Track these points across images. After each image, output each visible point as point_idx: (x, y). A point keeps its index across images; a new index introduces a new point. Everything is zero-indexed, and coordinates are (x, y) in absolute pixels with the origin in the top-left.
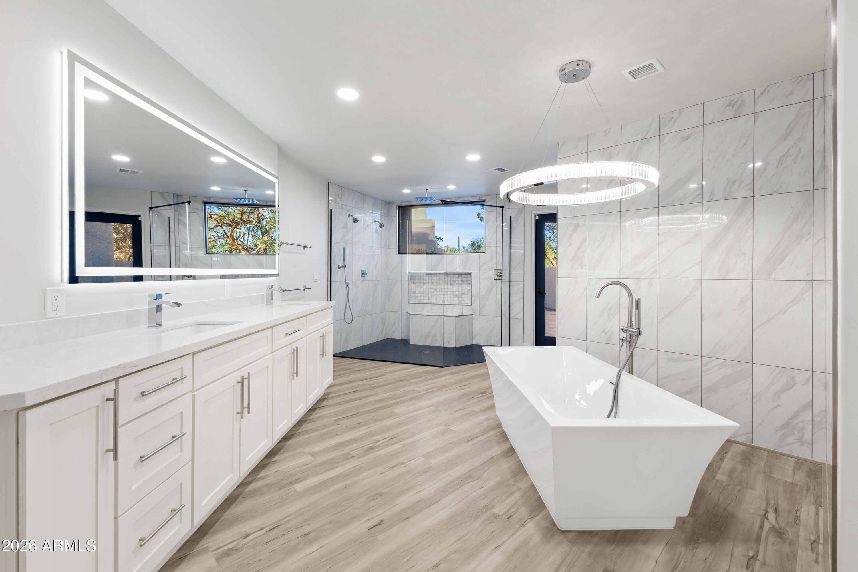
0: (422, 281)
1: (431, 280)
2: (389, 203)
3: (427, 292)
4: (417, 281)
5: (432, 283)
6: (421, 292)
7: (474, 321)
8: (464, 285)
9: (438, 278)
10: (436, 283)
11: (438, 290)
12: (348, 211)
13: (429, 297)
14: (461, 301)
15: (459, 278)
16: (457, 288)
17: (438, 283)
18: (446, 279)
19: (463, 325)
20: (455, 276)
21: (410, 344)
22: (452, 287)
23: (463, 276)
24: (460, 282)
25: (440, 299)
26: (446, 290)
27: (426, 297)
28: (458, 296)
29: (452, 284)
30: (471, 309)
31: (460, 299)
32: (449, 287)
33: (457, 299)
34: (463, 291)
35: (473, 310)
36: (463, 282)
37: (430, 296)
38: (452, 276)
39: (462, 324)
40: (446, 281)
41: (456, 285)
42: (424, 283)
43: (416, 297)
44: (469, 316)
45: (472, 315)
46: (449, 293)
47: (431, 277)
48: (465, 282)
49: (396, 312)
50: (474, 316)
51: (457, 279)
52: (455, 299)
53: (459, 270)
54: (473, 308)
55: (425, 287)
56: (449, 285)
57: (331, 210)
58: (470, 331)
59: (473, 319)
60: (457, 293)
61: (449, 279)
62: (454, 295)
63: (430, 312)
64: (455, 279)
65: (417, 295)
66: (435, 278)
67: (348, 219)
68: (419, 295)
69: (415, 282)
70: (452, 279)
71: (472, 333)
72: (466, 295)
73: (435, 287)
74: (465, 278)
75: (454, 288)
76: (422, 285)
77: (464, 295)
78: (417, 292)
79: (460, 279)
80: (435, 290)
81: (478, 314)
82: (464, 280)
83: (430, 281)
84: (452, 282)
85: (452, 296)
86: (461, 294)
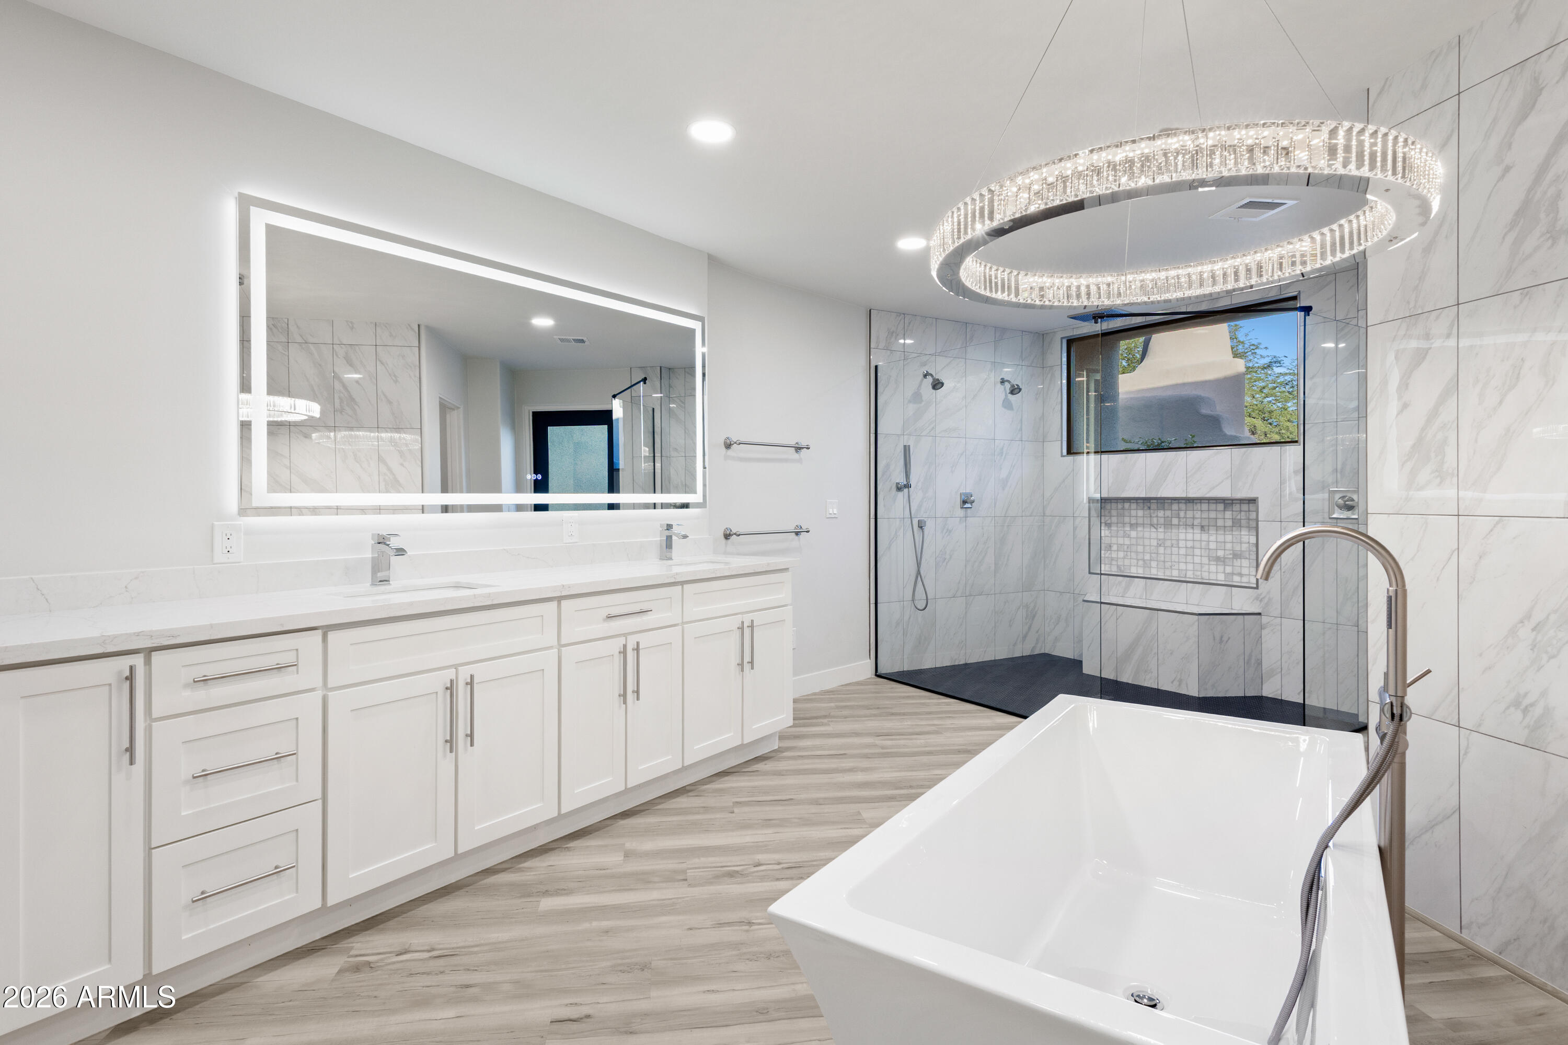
0: (1127, 519)
1: (1151, 517)
2: (1045, 335)
3: (1140, 549)
4: (1114, 519)
5: (1152, 525)
6: (1126, 547)
7: (1264, 632)
8: (1238, 533)
9: (1168, 513)
10: (1163, 526)
11: (1168, 543)
12: (924, 364)
13: (1144, 560)
14: (1233, 574)
15: (1227, 512)
16: (1221, 538)
17: (1168, 525)
18: (1190, 514)
19: (1225, 639)
20: (1213, 506)
21: (1084, 671)
22: (1205, 537)
23: (1236, 507)
24: (1229, 523)
25: (1173, 568)
26: (1190, 544)
27: (1138, 560)
28: (1224, 561)
29: (1206, 528)
30: (1257, 598)
31: (1229, 569)
32: (1197, 537)
33: (1221, 568)
34: (1237, 548)
35: (1261, 601)
36: (1236, 524)
37: (1147, 557)
38: (1205, 506)
39: (1222, 637)
40: (1189, 522)
41: (1217, 530)
42: (1131, 525)
43: (1112, 559)
44: (1246, 617)
45: (1259, 614)
46: (1197, 552)
47: (1149, 511)
48: (1244, 522)
49: (1061, 593)
50: (1264, 619)
51: (1220, 515)
52: (1213, 568)
53: (1224, 492)
54: (1261, 597)
55: (1133, 534)
56: (1197, 530)
57: (876, 367)
58: (1249, 659)
59: (1262, 627)
60: (1220, 553)
61: (1198, 514)
62: (1211, 559)
63: (1144, 597)
64: (1213, 515)
65: (1114, 555)
66: (1161, 513)
67: (922, 381)
68: (1121, 554)
69: (1109, 522)
70: (1205, 515)
71: (1259, 663)
72: (1247, 558)
73: (1161, 536)
74: (1243, 513)
75: (1213, 538)
76: (1127, 528)
77: (1239, 560)
78: (1115, 547)
79: (1228, 514)
80: (1160, 542)
81: (1277, 613)
82: (1239, 517)
83: (1147, 521)
84: (1205, 523)
85: (1205, 560)
86: (1231, 556)
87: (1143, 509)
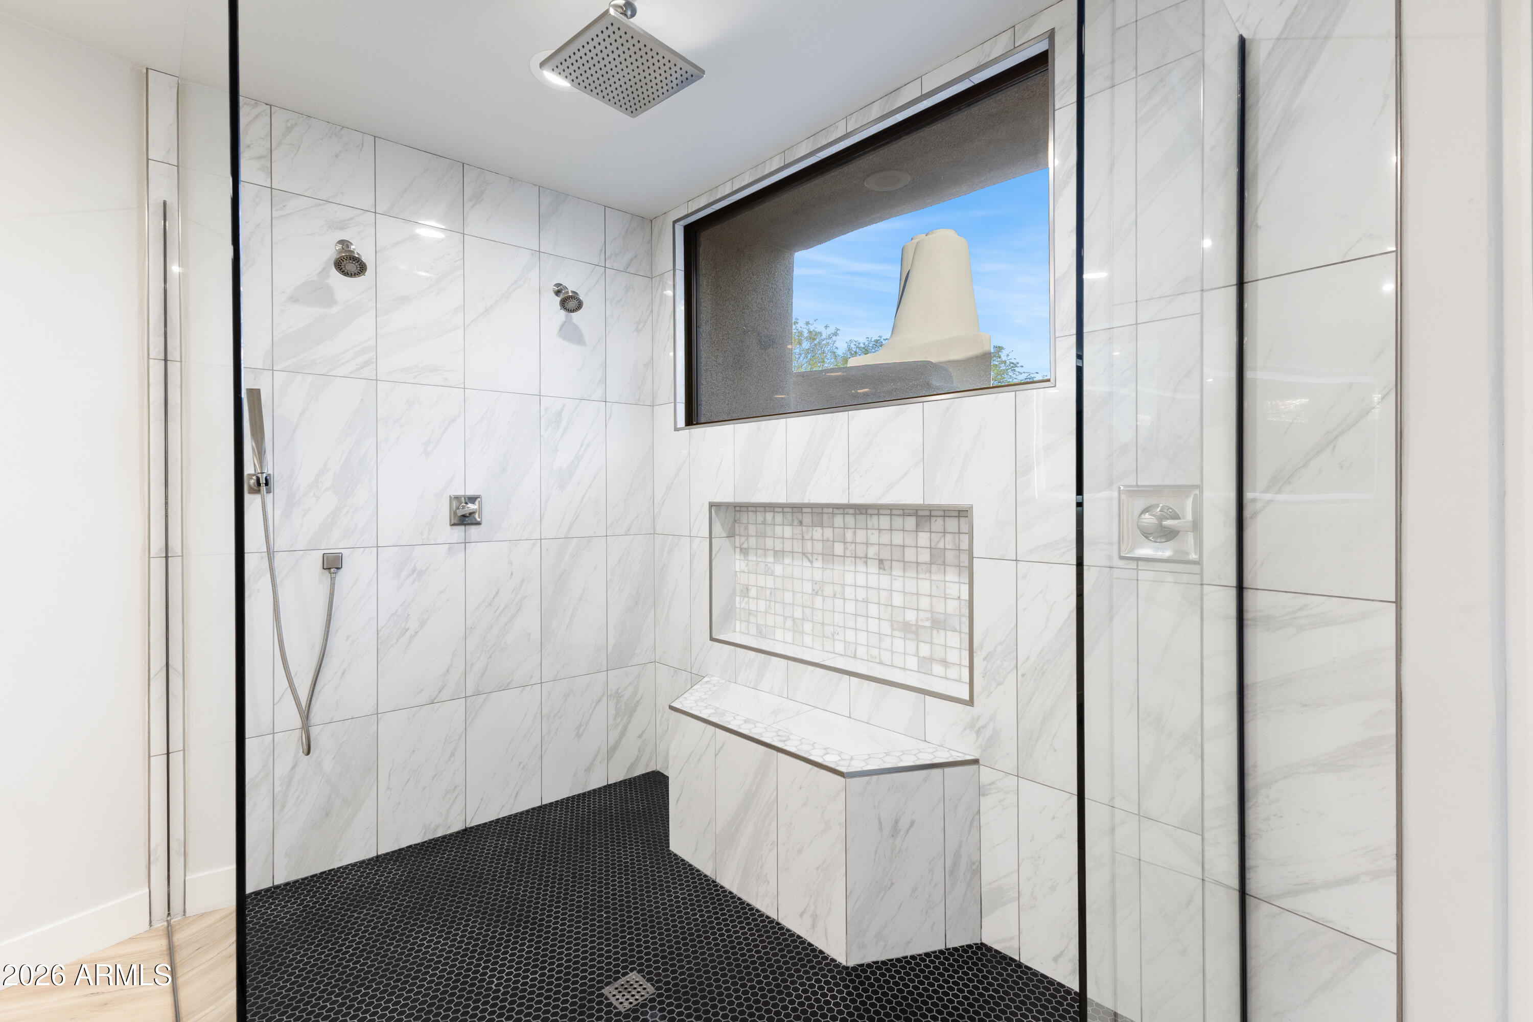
0: (769, 542)
1: (803, 539)
2: (653, 221)
3: (788, 597)
4: (752, 542)
5: (804, 554)
6: (768, 592)
7: (986, 803)
8: (941, 577)
9: (828, 533)
10: (820, 557)
11: (828, 590)
12: (342, 225)
13: (794, 619)
14: (932, 659)
15: (921, 534)
16: (911, 586)
17: (828, 556)
18: (861, 535)
19: (904, 825)
20: (898, 522)
21: (672, 849)
22: (885, 581)
23: (937, 524)
24: (925, 556)
25: (836, 637)
26: (861, 594)
27: (785, 618)
28: (916, 633)
29: (887, 564)
30: (971, 726)
31: (925, 650)
32: (873, 581)
33: (911, 646)
34: (939, 607)
35: (978, 732)
36: (938, 559)
37: (798, 614)
38: (885, 521)
39: (896, 822)
40: (861, 552)
41: (904, 569)
42: (776, 553)
43: (750, 613)
44: (947, 770)
45: (976, 762)
46: (873, 610)
47: (800, 528)
48: (950, 556)
49: (677, 669)
50: (986, 774)
51: (909, 540)
52: (899, 644)
53: (911, 496)
54: (980, 724)
55: (778, 569)
56: (873, 568)
58: (955, 864)
59: (980, 791)
60: (911, 616)
61: (874, 537)
62: (895, 627)
63: (785, 695)
64: (898, 538)
65: (753, 607)
66: (817, 533)
68: (762, 605)
69: (745, 546)
70: (885, 539)
71: (976, 870)
72: (955, 631)
73: (818, 576)
74: (949, 537)
75: (898, 585)
76: (770, 559)
77: (942, 633)
78: (753, 592)
79: (924, 538)
80: (817, 588)
81: (1009, 764)
82: (941, 545)
83: (798, 547)
84: (885, 555)
85: (886, 628)
86: (928, 624)
87: (792, 525)
